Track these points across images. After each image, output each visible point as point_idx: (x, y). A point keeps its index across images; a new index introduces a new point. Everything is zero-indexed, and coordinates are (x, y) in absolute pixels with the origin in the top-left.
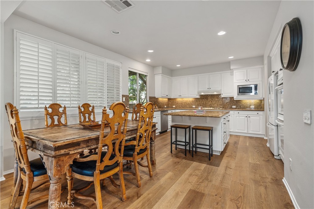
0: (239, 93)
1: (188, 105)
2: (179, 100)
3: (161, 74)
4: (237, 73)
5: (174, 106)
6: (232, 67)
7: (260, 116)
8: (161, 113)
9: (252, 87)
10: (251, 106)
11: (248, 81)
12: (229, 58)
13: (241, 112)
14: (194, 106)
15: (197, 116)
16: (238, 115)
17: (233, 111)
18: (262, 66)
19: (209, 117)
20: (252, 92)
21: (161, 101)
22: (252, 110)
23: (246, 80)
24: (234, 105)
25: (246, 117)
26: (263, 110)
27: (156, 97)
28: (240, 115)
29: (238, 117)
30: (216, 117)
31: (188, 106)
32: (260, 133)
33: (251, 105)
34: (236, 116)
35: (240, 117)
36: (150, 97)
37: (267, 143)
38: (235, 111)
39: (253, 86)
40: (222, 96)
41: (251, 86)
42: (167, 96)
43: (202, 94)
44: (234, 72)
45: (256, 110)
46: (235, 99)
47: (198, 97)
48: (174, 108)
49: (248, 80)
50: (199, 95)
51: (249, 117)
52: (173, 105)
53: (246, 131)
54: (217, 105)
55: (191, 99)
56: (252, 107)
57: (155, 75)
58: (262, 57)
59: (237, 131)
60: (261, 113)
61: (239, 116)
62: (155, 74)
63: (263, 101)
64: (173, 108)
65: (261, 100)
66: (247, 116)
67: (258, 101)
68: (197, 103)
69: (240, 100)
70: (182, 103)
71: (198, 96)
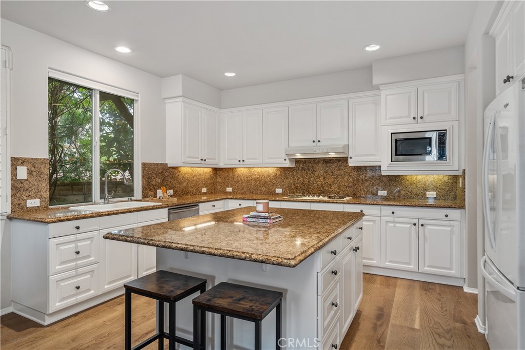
0: (396, 155)
1: (264, 185)
2: (242, 171)
3: (181, 99)
4: (389, 97)
5: (229, 189)
6: (376, 81)
7: (452, 223)
8: (169, 213)
9: (430, 139)
10: (427, 193)
11: (420, 120)
12: (368, 49)
13: (401, 211)
14: (279, 191)
15: (210, 254)
16: (391, 219)
17: (378, 207)
18: (459, 77)
19: (255, 261)
20: (429, 153)
21: (187, 176)
22: (431, 206)
23: (414, 118)
24: (384, 189)
25: (415, 224)
26: (462, 207)
27: (169, 166)
28: (396, 219)
29: (392, 225)
30: (279, 264)
31: (264, 189)
32: (453, 272)
33: (426, 190)
34: (387, 222)
35: (397, 225)
36: (144, 164)
37: (475, 317)
38: (383, 207)
39: (434, 137)
40: (351, 163)
41: (427, 135)
42: (203, 162)
43: (299, 156)
44: (383, 93)
45: (442, 203)
46: (383, 173)
47: (287, 164)
48: (230, 192)
49: (422, 118)
50: (290, 160)
51: (422, 225)
52: (228, 186)
53: (412, 267)
54: (339, 189)
55: (271, 171)
56: (431, 194)
57: (167, 101)
58: (460, 48)
59: (388, 264)
60: (455, 214)
61: (394, 222)
62: (164, 99)
63: (461, 180)
64: (227, 192)
65: (455, 178)
66: (415, 221)
67: (446, 178)
68: (287, 181)
69: (399, 176)
70: (248, 181)
71: (288, 161)
